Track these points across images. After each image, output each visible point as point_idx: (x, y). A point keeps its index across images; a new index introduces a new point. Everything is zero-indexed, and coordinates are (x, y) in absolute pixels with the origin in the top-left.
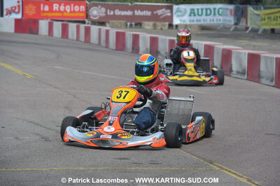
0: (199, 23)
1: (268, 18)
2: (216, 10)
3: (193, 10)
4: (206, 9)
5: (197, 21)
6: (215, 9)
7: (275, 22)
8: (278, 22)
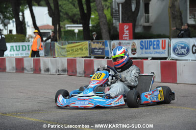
0: (17, 56)
1: (72, 50)
2: (30, 47)
3: (13, 47)
4: (22, 46)
5: (16, 54)
6: (28, 46)
7: (77, 52)
8: (79, 52)
